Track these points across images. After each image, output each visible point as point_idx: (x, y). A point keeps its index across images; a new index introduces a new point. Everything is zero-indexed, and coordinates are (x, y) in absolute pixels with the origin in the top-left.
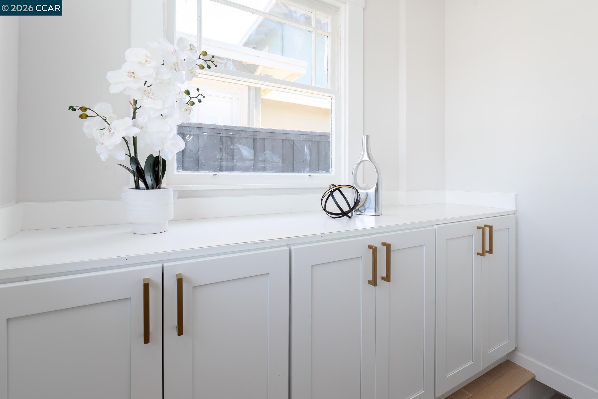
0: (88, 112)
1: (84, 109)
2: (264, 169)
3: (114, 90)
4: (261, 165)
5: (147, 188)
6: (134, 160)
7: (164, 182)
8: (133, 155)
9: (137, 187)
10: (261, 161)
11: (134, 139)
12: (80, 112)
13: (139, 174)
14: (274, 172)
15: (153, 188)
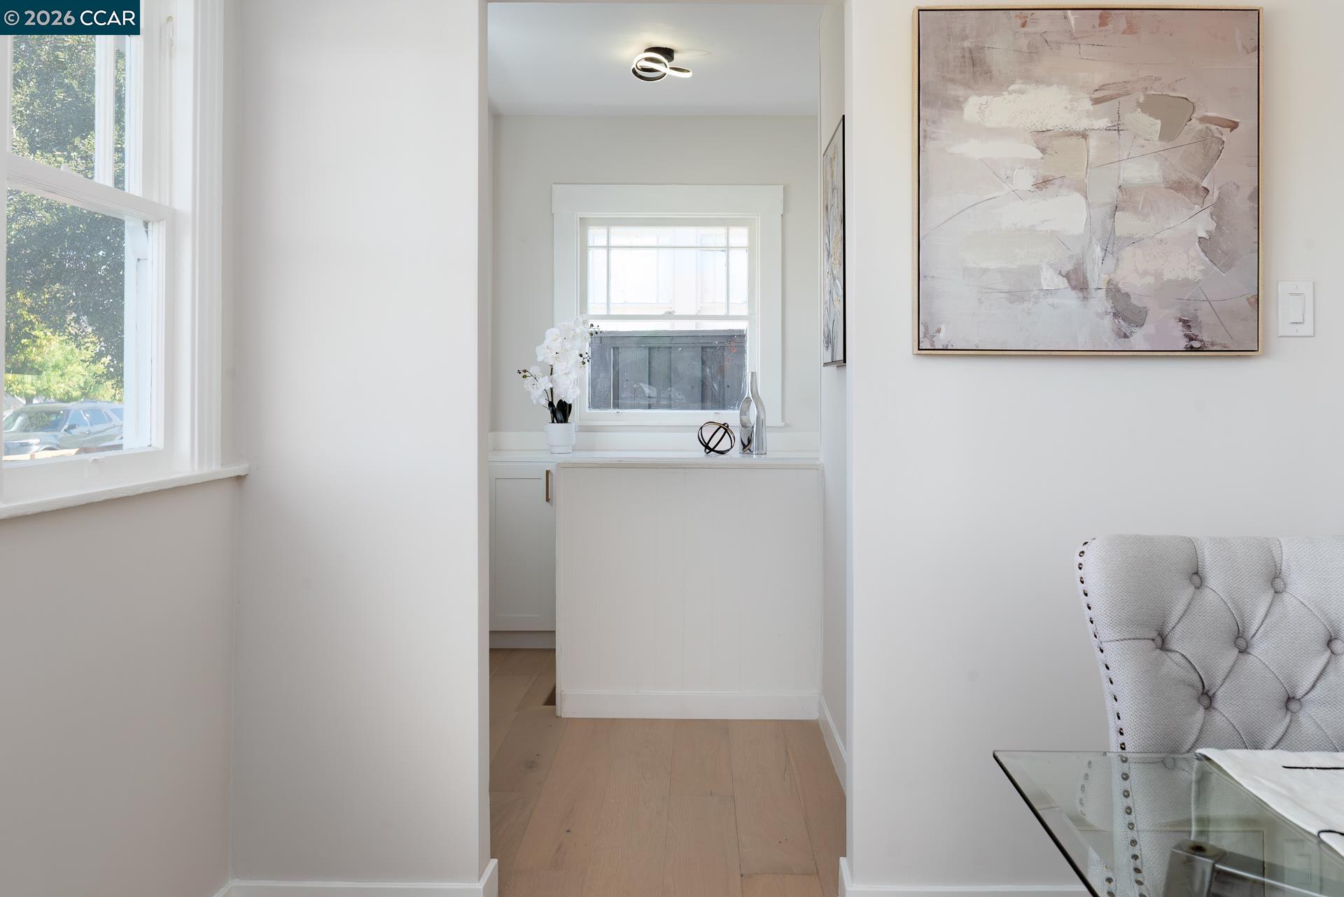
0: (527, 374)
1: (525, 371)
2: (669, 407)
3: (540, 358)
4: (664, 402)
5: (558, 422)
6: (551, 404)
7: (570, 419)
8: (550, 400)
9: (553, 422)
10: (663, 398)
11: (552, 389)
12: (523, 374)
13: (554, 413)
14: (677, 409)
15: (562, 422)
